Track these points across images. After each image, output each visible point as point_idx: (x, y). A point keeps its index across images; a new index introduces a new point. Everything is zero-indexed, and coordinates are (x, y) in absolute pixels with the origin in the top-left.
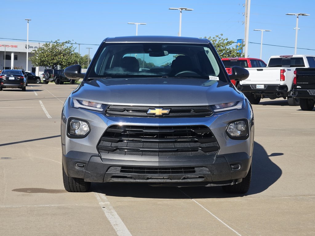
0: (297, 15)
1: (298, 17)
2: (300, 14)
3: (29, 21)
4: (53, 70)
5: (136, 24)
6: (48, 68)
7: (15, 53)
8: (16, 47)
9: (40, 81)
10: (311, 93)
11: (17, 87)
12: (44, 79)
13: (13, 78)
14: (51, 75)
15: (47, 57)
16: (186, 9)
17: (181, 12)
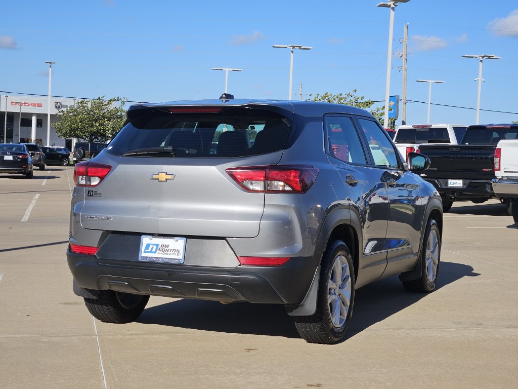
0: (479, 57)
1: (481, 61)
2: (485, 56)
3: (52, 65)
4: (88, 144)
5: (225, 71)
6: (82, 141)
7: (38, 115)
8: (39, 105)
9: (69, 162)
10: (441, 185)
11: (17, 172)
12: (75, 159)
13: (10, 158)
14: (86, 152)
15: (81, 122)
16: (300, 47)
17: (292, 52)
